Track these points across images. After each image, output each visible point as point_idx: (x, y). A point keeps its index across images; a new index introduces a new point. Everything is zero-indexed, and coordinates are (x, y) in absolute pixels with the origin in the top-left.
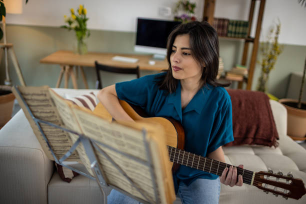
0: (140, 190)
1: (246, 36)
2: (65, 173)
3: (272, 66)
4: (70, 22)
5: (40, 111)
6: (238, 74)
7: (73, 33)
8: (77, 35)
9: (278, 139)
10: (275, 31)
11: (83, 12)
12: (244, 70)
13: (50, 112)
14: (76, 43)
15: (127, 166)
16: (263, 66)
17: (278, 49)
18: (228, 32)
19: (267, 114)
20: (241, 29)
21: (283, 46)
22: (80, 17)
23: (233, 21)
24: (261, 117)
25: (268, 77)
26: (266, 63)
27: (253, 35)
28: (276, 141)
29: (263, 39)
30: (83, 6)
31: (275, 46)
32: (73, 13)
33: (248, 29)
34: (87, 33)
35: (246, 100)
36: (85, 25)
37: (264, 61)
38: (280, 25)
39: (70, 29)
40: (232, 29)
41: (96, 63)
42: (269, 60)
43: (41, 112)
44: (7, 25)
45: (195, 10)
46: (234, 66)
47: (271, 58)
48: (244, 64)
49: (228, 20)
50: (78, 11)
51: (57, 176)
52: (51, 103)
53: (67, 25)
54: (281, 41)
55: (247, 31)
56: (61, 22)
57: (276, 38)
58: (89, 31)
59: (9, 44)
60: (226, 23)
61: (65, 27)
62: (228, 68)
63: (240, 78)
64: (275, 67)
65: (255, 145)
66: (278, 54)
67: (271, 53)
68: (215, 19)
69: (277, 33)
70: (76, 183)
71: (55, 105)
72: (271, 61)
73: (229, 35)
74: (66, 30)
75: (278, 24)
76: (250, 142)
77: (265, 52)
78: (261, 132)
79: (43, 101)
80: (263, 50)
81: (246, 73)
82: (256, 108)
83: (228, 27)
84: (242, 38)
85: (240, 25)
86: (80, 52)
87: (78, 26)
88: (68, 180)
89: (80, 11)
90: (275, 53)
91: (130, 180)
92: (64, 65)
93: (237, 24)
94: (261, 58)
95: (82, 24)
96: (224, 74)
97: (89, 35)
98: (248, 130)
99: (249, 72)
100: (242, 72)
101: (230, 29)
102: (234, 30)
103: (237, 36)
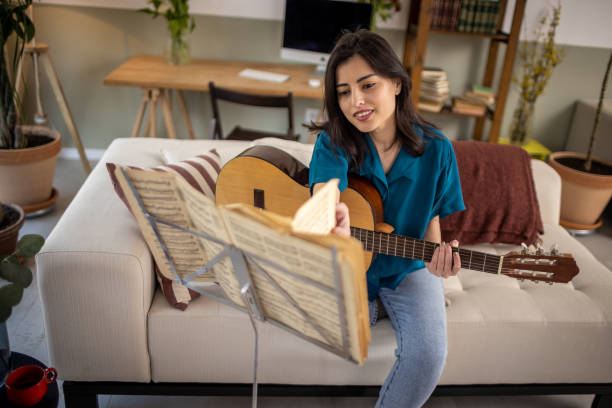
0: (318, 328)
1: (494, 31)
2: (176, 295)
3: (541, 89)
4: (157, 3)
5: (157, 206)
6: (476, 104)
7: (163, 23)
8: (170, 28)
9: (542, 233)
10: (549, 22)
12: (487, 98)
13: (174, 209)
14: (169, 42)
15: (301, 293)
16: (525, 88)
17: (554, 56)
18: (459, 22)
19: (525, 189)
20: (484, 18)
21: (565, 49)
23: (469, 2)
24: (513, 195)
25: (532, 109)
26: (531, 81)
27: (507, 28)
28: (537, 237)
29: (526, 35)
31: (549, 49)
33: (498, 16)
34: (189, 22)
35: (487, 164)
36: (186, 8)
37: (526, 78)
38: (560, 7)
39: (156, 14)
40: (467, 16)
41: (211, 85)
42: (536, 77)
43: (159, 208)
46: (469, 87)
47: (539, 74)
48: (487, 84)
51: (161, 299)
52: (176, 195)
53: (151, 7)
54: (559, 40)
55: (496, 22)
57: (551, 34)
58: (195, 17)
59: (41, 45)
60: (456, 5)
61: (147, 11)
62: (458, 92)
63: (479, 112)
64: (546, 89)
65: (501, 244)
66: (554, 65)
67: (540, 63)
69: (554, 25)
70: (195, 312)
71: (183, 199)
72: (540, 79)
73: (461, 28)
74: (146, 16)
75: (557, 7)
76: (492, 239)
77: (529, 61)
78: (511, 221)
80: (524, 57)
81: (491, 101)
82: (504, 177)
83: (459, 13)
84: (486, 34)
85: (482, 10)
86: (176, 61)
87: (173, 10)
88: (182, 307)
90: (547, 63)
91: (304, 313)
92: (148, 89)
93: (477, 7)
94: (520, 73)
95: (181, 6)
96: (449, 103)
97: (193, 26)
98: (488, 219)
99: (497, 99)
100: (484, 99)
101: (463, 17)
102: (470, 20)
103: (475, 29)
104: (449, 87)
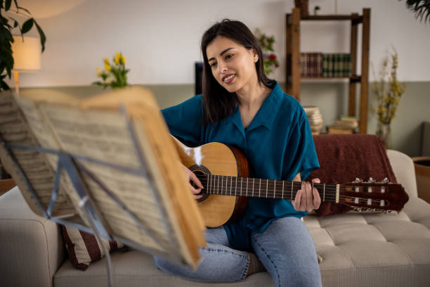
1: (350, 74)
3: (393, 113)
4: (104, 77)
5: (9, 131)
6: (345, 128)
10: (390, 65)
11: (121, 62)
12: (352, 122)
13: (21, 133)
16: (380, 114)
17: (399, 89)
18: (323, 70)
20: (341, 66)
21: (404, 84)
22: (117, 67)
23: (328, 55)
24: (370, 169)
25: (389, 130)
26: (384, 109)
27: (359, 72)
29: (373, 77)
30: (121, 54)
31: (394, 85)
32: (107, 63)
33: (351, 64)
35: (346, 147)
36: (125, 79)
37: (380, 107)
38: (396, 55)
40: (328, 66)
42: (387, 106)
45: (275, 46)
46: (338, 118)
47: (389, 103)
48: (352, 114)
49: (322, 55)
50: (114, 60)
52: (19, 117)
53: (101, 80)
54: (401, 78)
55: (351, 67)
56: (91, 79)
57: (394, 74)
60: (319, 59)
61: (99, 84)
64: (397, 113)
66: (400, 95)
67: (389, 95)
68: (303, 54)
69: (394, 67)
71: (26, 121)
72: (391, 107)
73: (325, 74)
75: (394, 54)
77: (380, 94)
80: (376, 92)
81: (355, 125)
83: (322, 64)
84: (345, 76)
85: (339, 60)
87: (116, 80)
88: (83, 267)
89: (117, 60)
90: (394, 95)
93: (335, 58)
94: (375, 104)
95: (121, 78)
96: (324, 130)
99: (360, 123)
100: (350, 124)
101: (325, 66)
102: (331, 68)
103: (336, 74)
104: (323, 118)
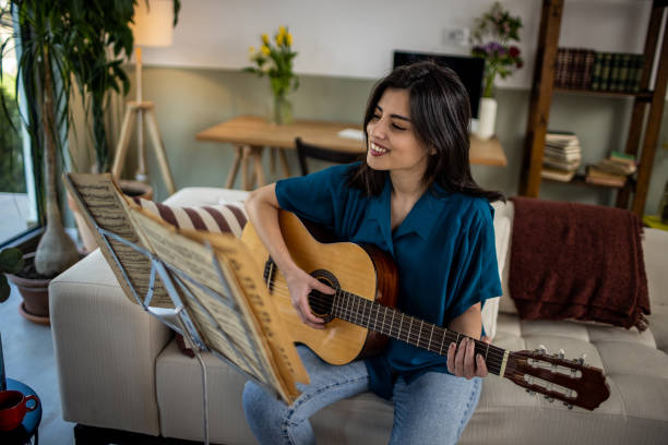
1: (636, 88)
4: (260, 61)
5: (104, 215)
6: (615, 173)
7: (266, 80)
8: (274, 86)
9: (648, 313)
11: (285, 42)
12: (627, 165)
14: (269, 101)
15: (216, 311)
18: (593, 79)
20: (623, 73)
22: (278, 50)
23: (605, 55)
24: (609, 263)
30: (287, 30)
32: (267, 45)
33: (641, 72)
34: (292, 82)
36: (289, 67)
39: (261, 74)
41: (298, 142)
44: (145, 68)
45: (521, 32)
46: (608, 155)
48: (631, 150)
49: (593, 53)
50: (276, 38)
52: (117, 202)
53: (255, 65)
55: (638, 78)
56: (244, 62)
58: (297, 77)
59: (148, 103)
60: (589, 60)
61: (251, 70)
62: (595, 156)
63: (618, 182)
65: (593, 322)
68: (563, 51)
73: (595, 86)
74: (253, 77)
76: (580, 314)
79: (106, 198)
81: (632, 169)
82: (601, 242)
83: (592, 68)
84: (626, 92)
85: (621, 65)
86: (278, 120)
87: (276, 68)
89: (280, 39)
92: (239, 145)
93: (614, 60)
95: (284, 65)
96: (582, 172)
97: (297, 86)
98: (577, 288)
99: (639, 167)
100: (623, 168)
101: (597, 73)
102: (606, 76)
103: (613, 87)
104: (581, 153)
